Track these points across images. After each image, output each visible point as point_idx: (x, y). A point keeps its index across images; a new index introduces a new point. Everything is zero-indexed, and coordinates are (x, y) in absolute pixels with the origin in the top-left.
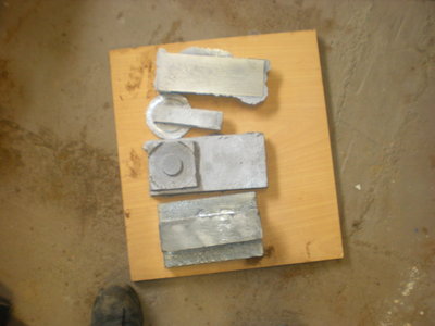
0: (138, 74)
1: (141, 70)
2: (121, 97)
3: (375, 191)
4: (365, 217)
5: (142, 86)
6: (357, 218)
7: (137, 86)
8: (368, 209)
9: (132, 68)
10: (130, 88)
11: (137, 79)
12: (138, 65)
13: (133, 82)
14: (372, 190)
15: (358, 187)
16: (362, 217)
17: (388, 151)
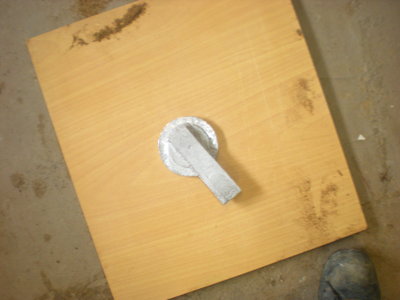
0: (327, 207)
1: (325, 213)
2: (341, 174)
3: (381, 130)
4: (388, 163)
5: (320, 193)
6: (381, 170)
7: (325, 193)
8: (385, 153)
9: (335, 212)
10: (333, 189)
11: (327, 202)
12: (330, 218)
13: (331, 196)
14: (376, 131)
15: (361, 138)
16: (384, 166)
17: (366, 79)
